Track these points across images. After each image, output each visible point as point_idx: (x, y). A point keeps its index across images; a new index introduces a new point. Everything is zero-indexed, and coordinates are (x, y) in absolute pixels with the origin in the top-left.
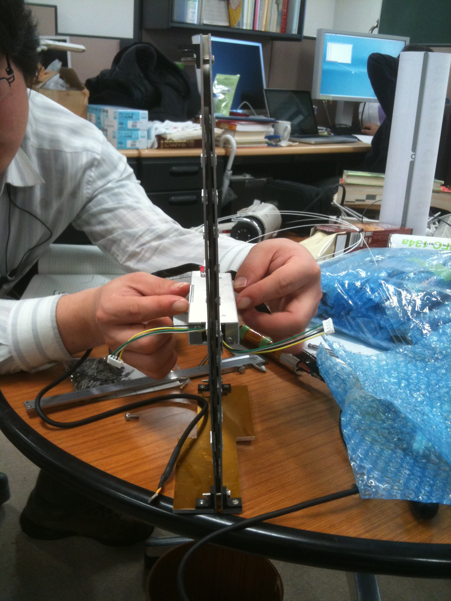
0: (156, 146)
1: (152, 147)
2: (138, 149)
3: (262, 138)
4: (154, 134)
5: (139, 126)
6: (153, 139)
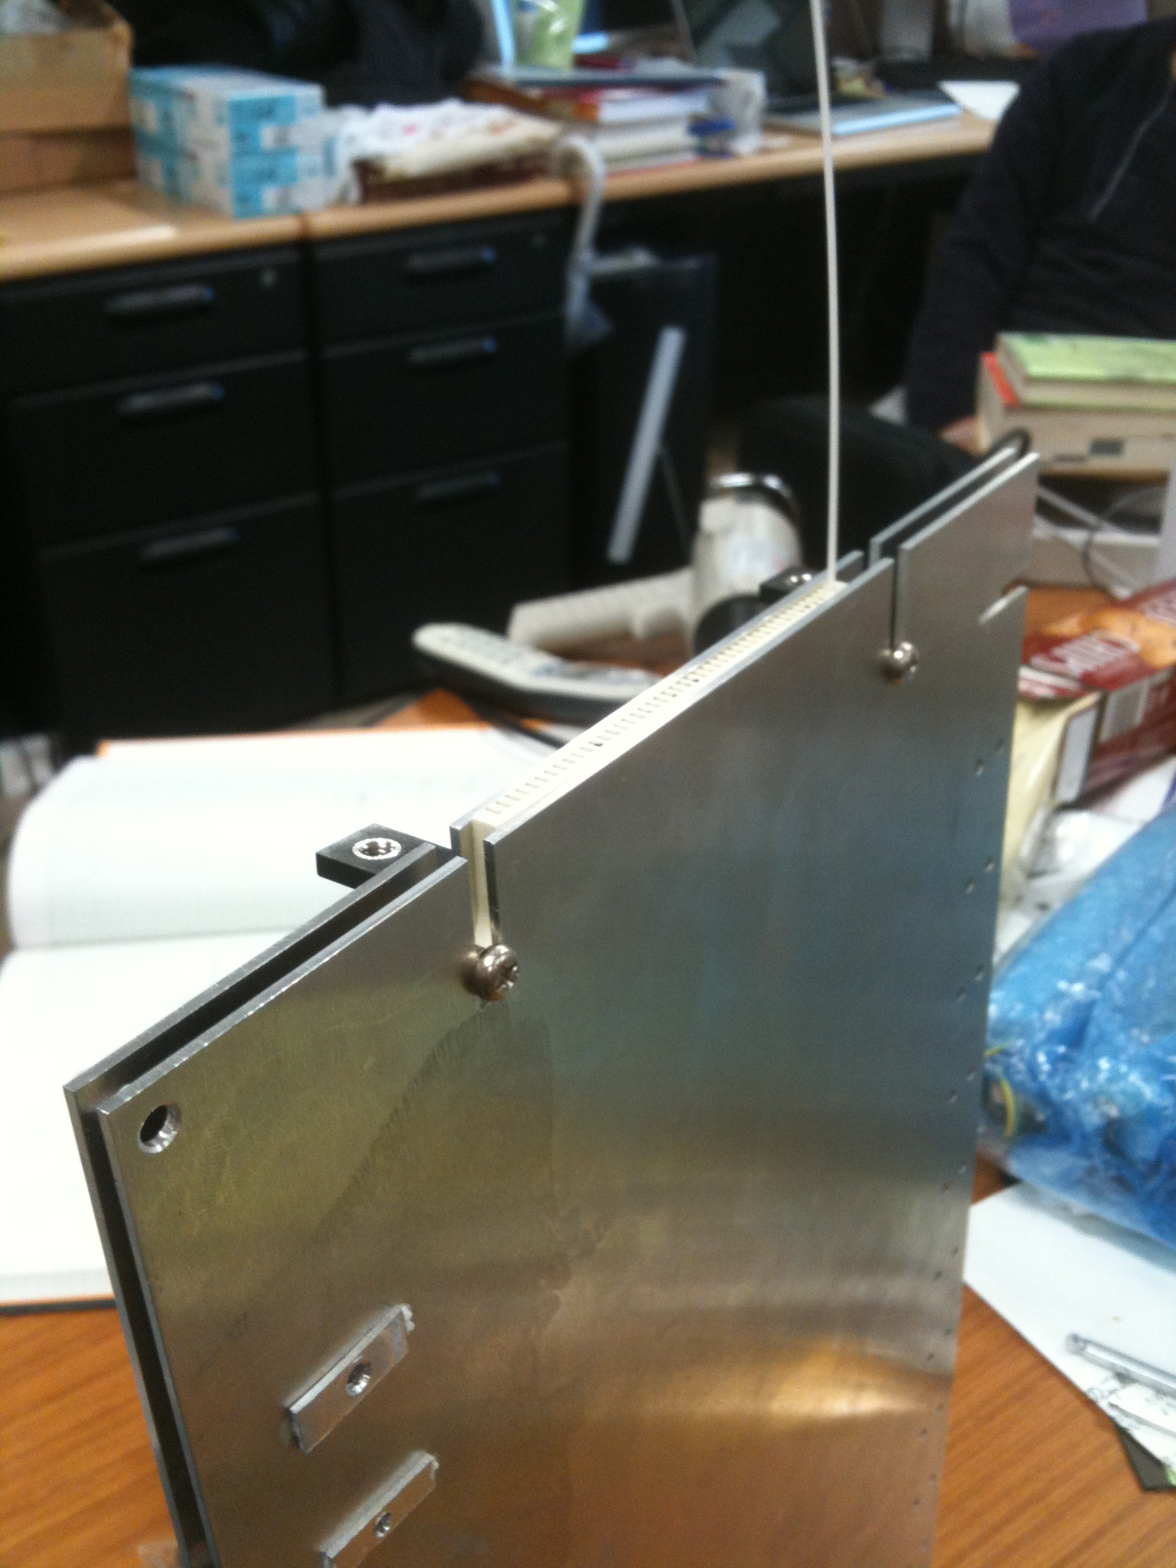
0: (354, 193)
1: (341, 201)
2: (299, 213)
3: (677, 136)
4: (344, 156)
5: (296, 137)
6: (345, 173)
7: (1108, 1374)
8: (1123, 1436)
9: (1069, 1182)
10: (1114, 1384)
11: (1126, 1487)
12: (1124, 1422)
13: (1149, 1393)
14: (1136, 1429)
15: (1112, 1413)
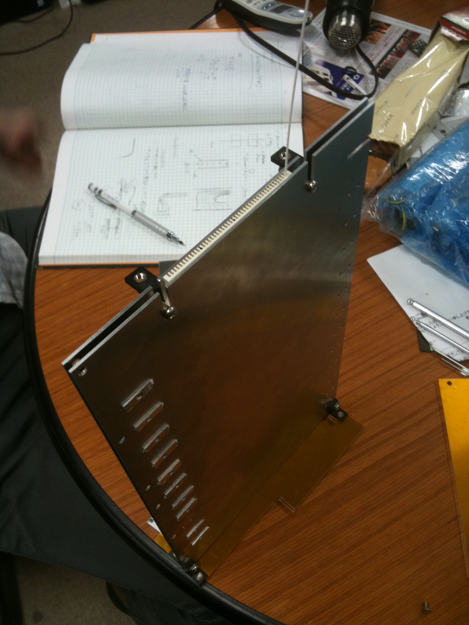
7: (419, 313)
8: (419, 333)
9: (420, 248)
10: (420, 316)
11: (416, 350)
12: (420, 329)
13: (431, 320)
14: (424, 332)
15: (417, 326)
